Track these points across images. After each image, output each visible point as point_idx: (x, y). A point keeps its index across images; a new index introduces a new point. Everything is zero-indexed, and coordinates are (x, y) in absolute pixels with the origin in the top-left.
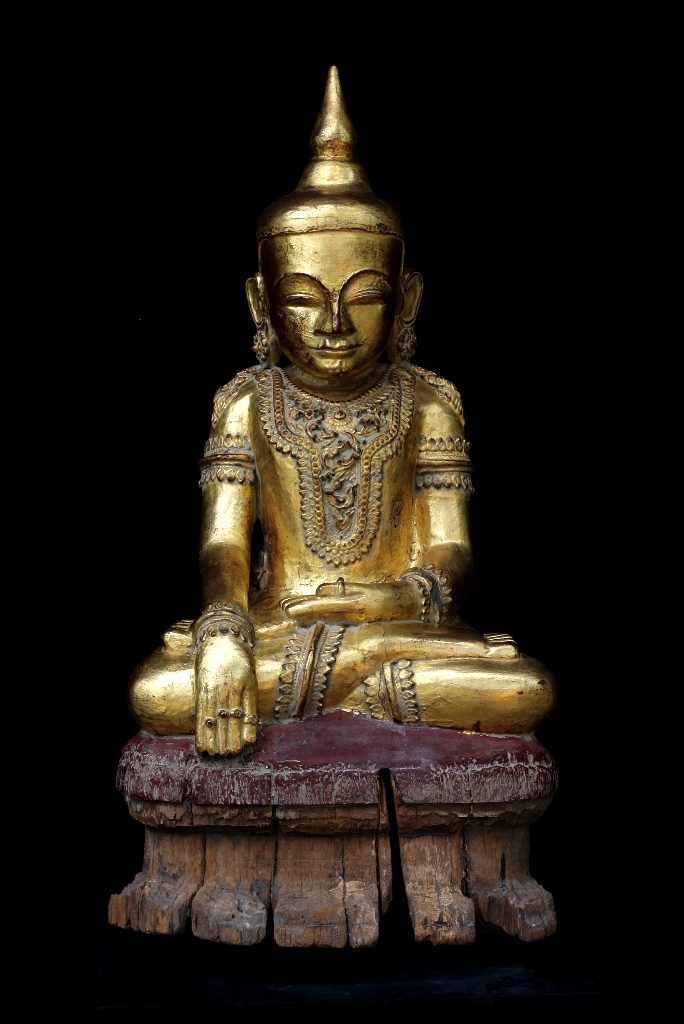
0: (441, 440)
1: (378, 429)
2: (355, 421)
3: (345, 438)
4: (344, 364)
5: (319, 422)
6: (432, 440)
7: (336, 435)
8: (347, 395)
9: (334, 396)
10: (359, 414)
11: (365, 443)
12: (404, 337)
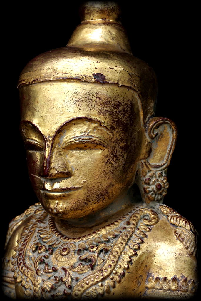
0: (165, 279)
1: (92, 268)
2: (76, 257)
3: (61, 274)
4: (61, 205)
5: (46, 257)
6: (157, 279)
7: (55, 270)
8: (83, 232)
9: (74, 232)
10: (79, 251)
11: (77, 280)
12: (150, 180)
